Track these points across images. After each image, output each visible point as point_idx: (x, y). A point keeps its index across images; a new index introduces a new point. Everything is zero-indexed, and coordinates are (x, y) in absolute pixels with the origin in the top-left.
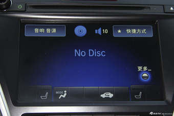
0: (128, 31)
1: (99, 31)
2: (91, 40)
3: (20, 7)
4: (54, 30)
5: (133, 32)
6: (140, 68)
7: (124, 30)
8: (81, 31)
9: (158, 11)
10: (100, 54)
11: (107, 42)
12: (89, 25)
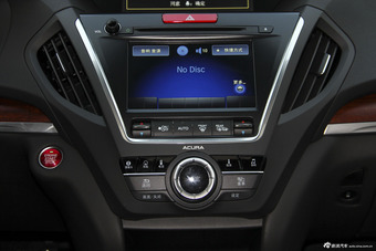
0: (226, 50)
1: (199, 51)
2: (192, 58)
3: (128, 31)
4: (159, 51)
5: (230, 51)
6: (235, 82)
7: (222, 49)
8: (182, 51)
9: (255, 31)
10: (200, 70)
11: (208, 59)
12: (192, 46)
